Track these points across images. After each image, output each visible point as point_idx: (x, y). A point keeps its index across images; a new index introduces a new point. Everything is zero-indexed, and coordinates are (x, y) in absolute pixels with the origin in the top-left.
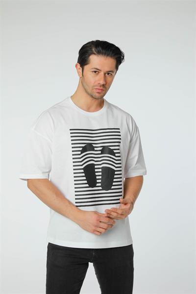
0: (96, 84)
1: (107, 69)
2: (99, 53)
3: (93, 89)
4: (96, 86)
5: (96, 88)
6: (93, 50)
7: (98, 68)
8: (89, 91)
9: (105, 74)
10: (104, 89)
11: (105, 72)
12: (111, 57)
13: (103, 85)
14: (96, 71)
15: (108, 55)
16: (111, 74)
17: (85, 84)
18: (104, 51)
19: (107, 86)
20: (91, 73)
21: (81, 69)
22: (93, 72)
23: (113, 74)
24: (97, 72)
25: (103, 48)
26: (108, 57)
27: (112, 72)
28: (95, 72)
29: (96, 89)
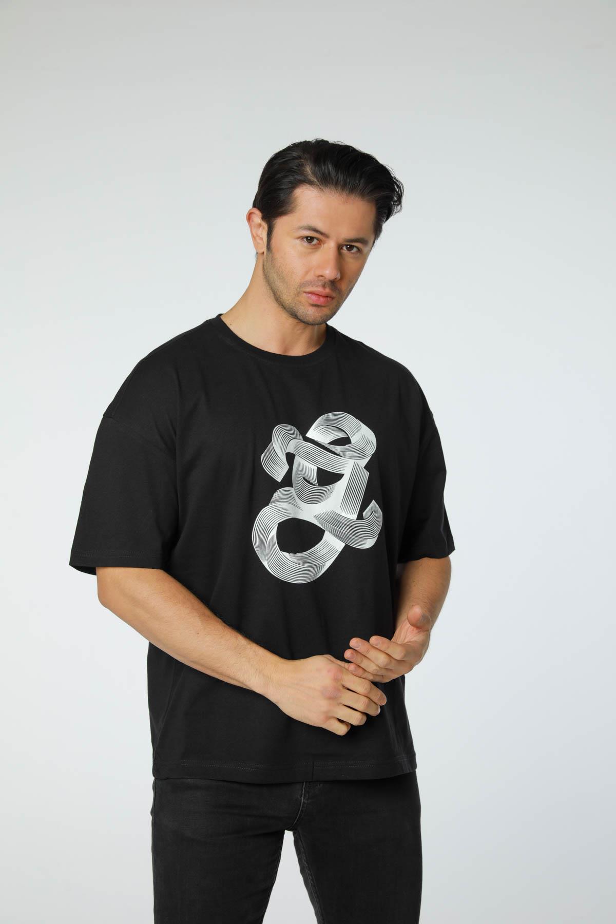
0: (310, 277)
1: (346, 232)
2: (325, 181)
3: (298, 294)
4: (310, 283)
5: (308, 290)
6: (308, 169)
7: (320, 226)
8: (287, 298)
9: (339, 248)
10: (334, 295)
11: (341, 241)
12: (362, 195)
13: (333, 283)
14: (313, 239)
15: (352, 190)
16: (359, 250)
17: (273, 276)
18: (341, 178)
19: (343, 286)
20: (298, 241)
21: (265, 226)
22: (302, 238)
23: (365, 250)
24: (315, 242)
25: (337, 167)
26: (353, 197)
27: (363, 241)
28: (310, 239)
29: (309, 293)
